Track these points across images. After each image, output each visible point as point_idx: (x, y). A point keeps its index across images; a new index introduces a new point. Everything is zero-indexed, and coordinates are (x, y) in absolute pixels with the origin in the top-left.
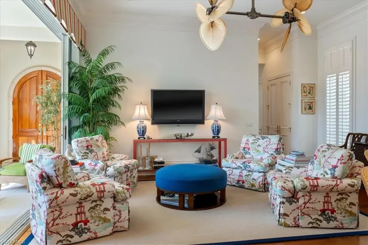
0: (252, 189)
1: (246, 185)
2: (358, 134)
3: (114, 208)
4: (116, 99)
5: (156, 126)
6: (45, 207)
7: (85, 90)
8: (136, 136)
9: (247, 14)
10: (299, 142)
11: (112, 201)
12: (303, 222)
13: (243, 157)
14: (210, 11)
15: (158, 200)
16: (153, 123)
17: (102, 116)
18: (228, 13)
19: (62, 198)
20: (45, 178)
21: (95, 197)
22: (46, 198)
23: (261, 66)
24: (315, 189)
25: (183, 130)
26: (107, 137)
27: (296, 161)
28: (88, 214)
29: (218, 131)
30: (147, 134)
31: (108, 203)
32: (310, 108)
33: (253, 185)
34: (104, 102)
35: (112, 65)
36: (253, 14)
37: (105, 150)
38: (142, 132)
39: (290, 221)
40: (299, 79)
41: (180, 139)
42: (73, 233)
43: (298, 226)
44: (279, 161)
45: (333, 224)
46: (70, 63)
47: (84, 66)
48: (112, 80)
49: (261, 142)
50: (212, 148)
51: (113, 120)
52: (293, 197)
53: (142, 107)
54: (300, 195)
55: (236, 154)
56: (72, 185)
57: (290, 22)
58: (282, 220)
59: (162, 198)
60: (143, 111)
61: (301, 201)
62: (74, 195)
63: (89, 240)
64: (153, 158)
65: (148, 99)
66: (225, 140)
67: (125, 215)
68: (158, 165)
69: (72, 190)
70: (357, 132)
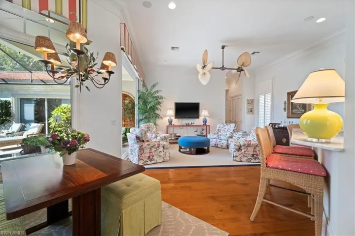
0: (222, 148)
1: (219, 146)
2: (274, 124)
3: (163, 151)
4: (159, 107)
5: (176, 119)
6: (137, 149)
7: (145, 103)
8: (168, 124)
9: (220, 68)
10: (245, 127)
11: (162, 148)
12: (244, 159)
13: (218, 134)
14: (204, 67)
15: (180, 151)
16: (175, 118)
17: (153, 115)
18: (212, 68)
19: (144, 146)
20: (137, 138)
21: (156, 146)
22: (138, 146)
23: (227, 91)
24: (249, 145)
25: (189, 121)
26: (155, 124)
27: (242, 135)
28: (154, 153)
29: (206, 122)
30: (173, 123)
31: (161, 149)
32: (251, 111)
33: (222, 146)
34: (153, 109)
35: (157, 92)
36: (223, 68)
37: (155, 129)
38: (171, 122)
39: (238, 159)
40: (246, 97)
41: (187, 125)
42: (148, 160)
43: (242, 161)
44: (234, 135)
45: (257, 161)
46: (138, 91)
47: (145, 92)
48: (157, 98)
49: (226, 127)
50: (203, 130)
51: (157, 116)
52: (239, 149)
53: (171, 110)
54: (243, 148)
55: (214, 133)
56: (148, 141)
57: (240, 71)
58: (235, 159)
59: (181, 150)
60: (171, 112)
61: (243, 151)
62: (149, 145)
63: (154, 163)
64: (175, 134)
65: (173, 107)
66: (209, 126)
67: (168, 154)
68: (177, 137)
69: (148, 143)
70: (274, 122)
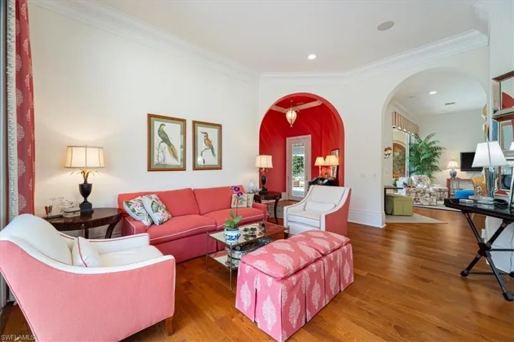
4: (436, 158)
5: (464, 172)
7: (418, 155)
8: (450, 177)
16: (462, 171)
17: (428, 167)
19: (410, 190)
20: (405, 184)
21: (422, 192)
22: (405, 189)
26: (430, 176)
28: (419, 197)
30: (457, 176)
34: (429, 161)
35: (433, 142)
37: (429, 182)
38: (454, 175)
46: (410, 142)
47: (418, 143)
48: (434, 149)
51: (434, 168)
53: (453, 162)
60: (455, 164)
62: (415, 190)
63: (420, 205)
65: (459, 157)
